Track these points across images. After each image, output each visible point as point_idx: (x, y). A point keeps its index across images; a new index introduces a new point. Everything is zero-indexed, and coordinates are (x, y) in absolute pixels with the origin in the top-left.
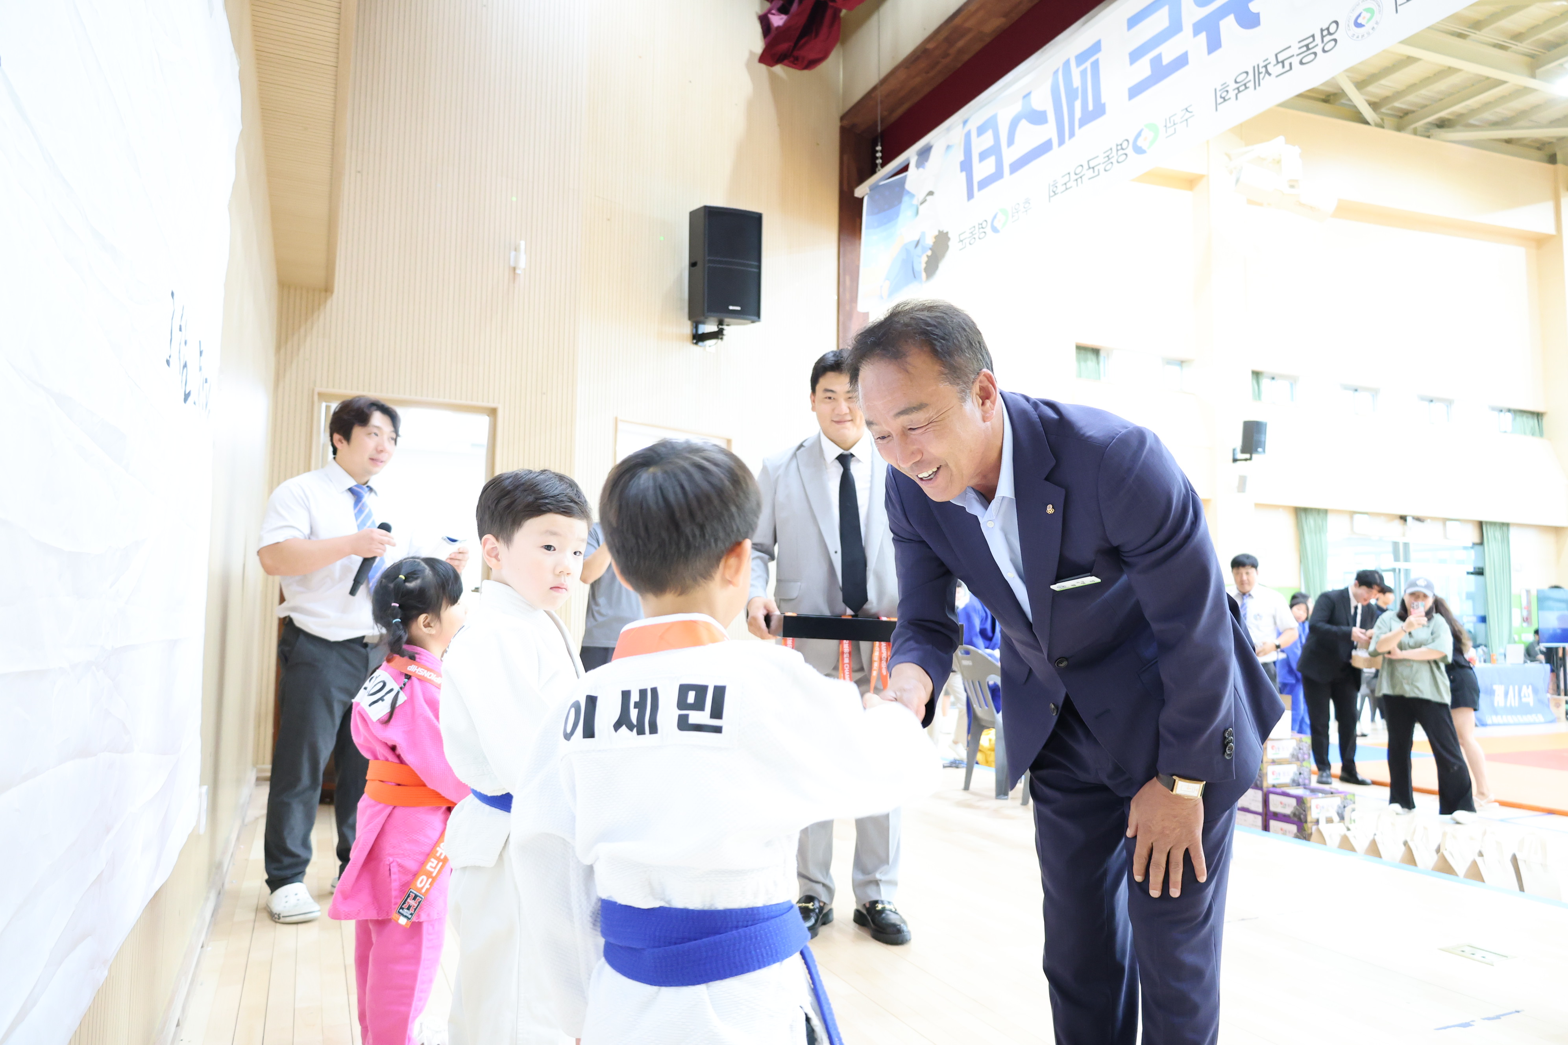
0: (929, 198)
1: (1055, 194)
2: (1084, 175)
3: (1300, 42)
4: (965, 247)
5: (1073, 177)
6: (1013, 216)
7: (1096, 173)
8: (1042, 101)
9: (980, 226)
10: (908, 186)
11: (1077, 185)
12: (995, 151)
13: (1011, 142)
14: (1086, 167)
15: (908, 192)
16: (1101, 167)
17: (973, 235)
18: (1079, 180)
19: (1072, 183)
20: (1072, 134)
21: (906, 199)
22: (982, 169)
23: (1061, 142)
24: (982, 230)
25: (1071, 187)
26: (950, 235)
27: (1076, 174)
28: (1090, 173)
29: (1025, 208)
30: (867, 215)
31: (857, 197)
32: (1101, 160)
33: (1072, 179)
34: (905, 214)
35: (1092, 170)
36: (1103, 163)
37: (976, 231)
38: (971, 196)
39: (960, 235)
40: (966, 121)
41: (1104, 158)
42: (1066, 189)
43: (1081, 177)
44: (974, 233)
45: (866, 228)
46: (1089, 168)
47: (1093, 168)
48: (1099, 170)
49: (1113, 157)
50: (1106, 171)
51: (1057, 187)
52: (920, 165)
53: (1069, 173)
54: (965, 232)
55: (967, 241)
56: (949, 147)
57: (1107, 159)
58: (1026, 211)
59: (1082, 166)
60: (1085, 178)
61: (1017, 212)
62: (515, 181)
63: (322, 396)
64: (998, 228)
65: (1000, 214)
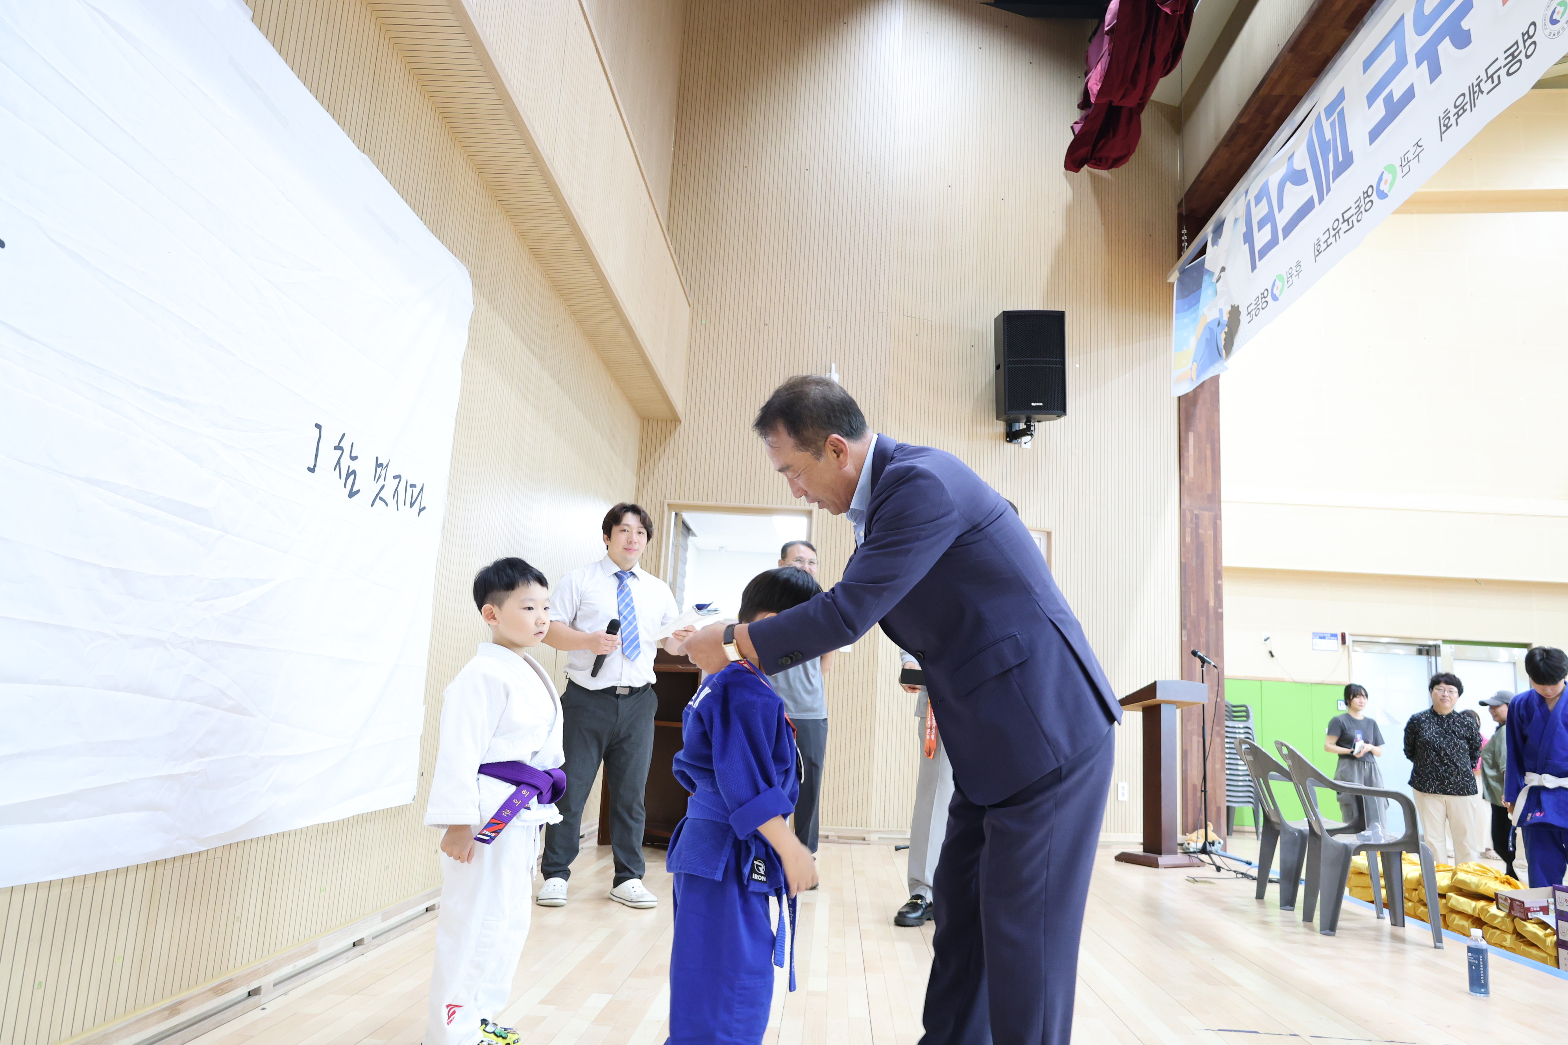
0: (1222, 274)
1: (1320, 253)
2: (1340, 229)
3: (1505, 52)
4: (1252, 320)
5: (1332, 233)
6: (1288, 282)
7: (1351, 225)
8: (1302, 162)
9: (1262, 296)
10: (1207, 266)
11: (1336, 241)
12: (1269, 219)
13: (1281, 207)
14: (1341, 220)
15: (1208, 271)
16: (1354, 218)
17: (1258, 306)
18: (1337, 235)
19: (1332, 240)
20: (1329, 190)
21: (1206, 278)
22: (1262, 237)
23: (1321, 200)
24: (1264, 300)
25: (1331, 243)
26: (1240, 309)
27: (1334, 229)
28: (1345, 226)
29: (1297, 271)
30: (1177, 299)
31: (1170, 283)
32: (1353, 211)
33: (1331, 235)
34: (1206, 292)
35: (1346, 222)
36: (1355, 214)
37: (1260, 302)
38: (1254, 267)
39: (1248, 308)
40: (1247, 192)
41: (1356, 208)
42: (1328, 246)
43: (1338, 232)
44: (1258, 303)
45: (1176, 313)
46: (1344, 221)
47: (1348, 220)
48: (1352, 221)
49: (1362, 206)
50: (1358, 221)
51: (1320, 245)
52: (1215, 242)
53: (1328, 230)
54: (1251, 304)
55: (1253, 312)
56: (1236, 220)
57: (1358, 208)
58: (1298, 274)
59: (1338, 220)
60: (1341, 232)
61: (1291, 276)
62: (830, 312)
63: (671, 507)
64: (1277, 295)
65: (1277, 281)
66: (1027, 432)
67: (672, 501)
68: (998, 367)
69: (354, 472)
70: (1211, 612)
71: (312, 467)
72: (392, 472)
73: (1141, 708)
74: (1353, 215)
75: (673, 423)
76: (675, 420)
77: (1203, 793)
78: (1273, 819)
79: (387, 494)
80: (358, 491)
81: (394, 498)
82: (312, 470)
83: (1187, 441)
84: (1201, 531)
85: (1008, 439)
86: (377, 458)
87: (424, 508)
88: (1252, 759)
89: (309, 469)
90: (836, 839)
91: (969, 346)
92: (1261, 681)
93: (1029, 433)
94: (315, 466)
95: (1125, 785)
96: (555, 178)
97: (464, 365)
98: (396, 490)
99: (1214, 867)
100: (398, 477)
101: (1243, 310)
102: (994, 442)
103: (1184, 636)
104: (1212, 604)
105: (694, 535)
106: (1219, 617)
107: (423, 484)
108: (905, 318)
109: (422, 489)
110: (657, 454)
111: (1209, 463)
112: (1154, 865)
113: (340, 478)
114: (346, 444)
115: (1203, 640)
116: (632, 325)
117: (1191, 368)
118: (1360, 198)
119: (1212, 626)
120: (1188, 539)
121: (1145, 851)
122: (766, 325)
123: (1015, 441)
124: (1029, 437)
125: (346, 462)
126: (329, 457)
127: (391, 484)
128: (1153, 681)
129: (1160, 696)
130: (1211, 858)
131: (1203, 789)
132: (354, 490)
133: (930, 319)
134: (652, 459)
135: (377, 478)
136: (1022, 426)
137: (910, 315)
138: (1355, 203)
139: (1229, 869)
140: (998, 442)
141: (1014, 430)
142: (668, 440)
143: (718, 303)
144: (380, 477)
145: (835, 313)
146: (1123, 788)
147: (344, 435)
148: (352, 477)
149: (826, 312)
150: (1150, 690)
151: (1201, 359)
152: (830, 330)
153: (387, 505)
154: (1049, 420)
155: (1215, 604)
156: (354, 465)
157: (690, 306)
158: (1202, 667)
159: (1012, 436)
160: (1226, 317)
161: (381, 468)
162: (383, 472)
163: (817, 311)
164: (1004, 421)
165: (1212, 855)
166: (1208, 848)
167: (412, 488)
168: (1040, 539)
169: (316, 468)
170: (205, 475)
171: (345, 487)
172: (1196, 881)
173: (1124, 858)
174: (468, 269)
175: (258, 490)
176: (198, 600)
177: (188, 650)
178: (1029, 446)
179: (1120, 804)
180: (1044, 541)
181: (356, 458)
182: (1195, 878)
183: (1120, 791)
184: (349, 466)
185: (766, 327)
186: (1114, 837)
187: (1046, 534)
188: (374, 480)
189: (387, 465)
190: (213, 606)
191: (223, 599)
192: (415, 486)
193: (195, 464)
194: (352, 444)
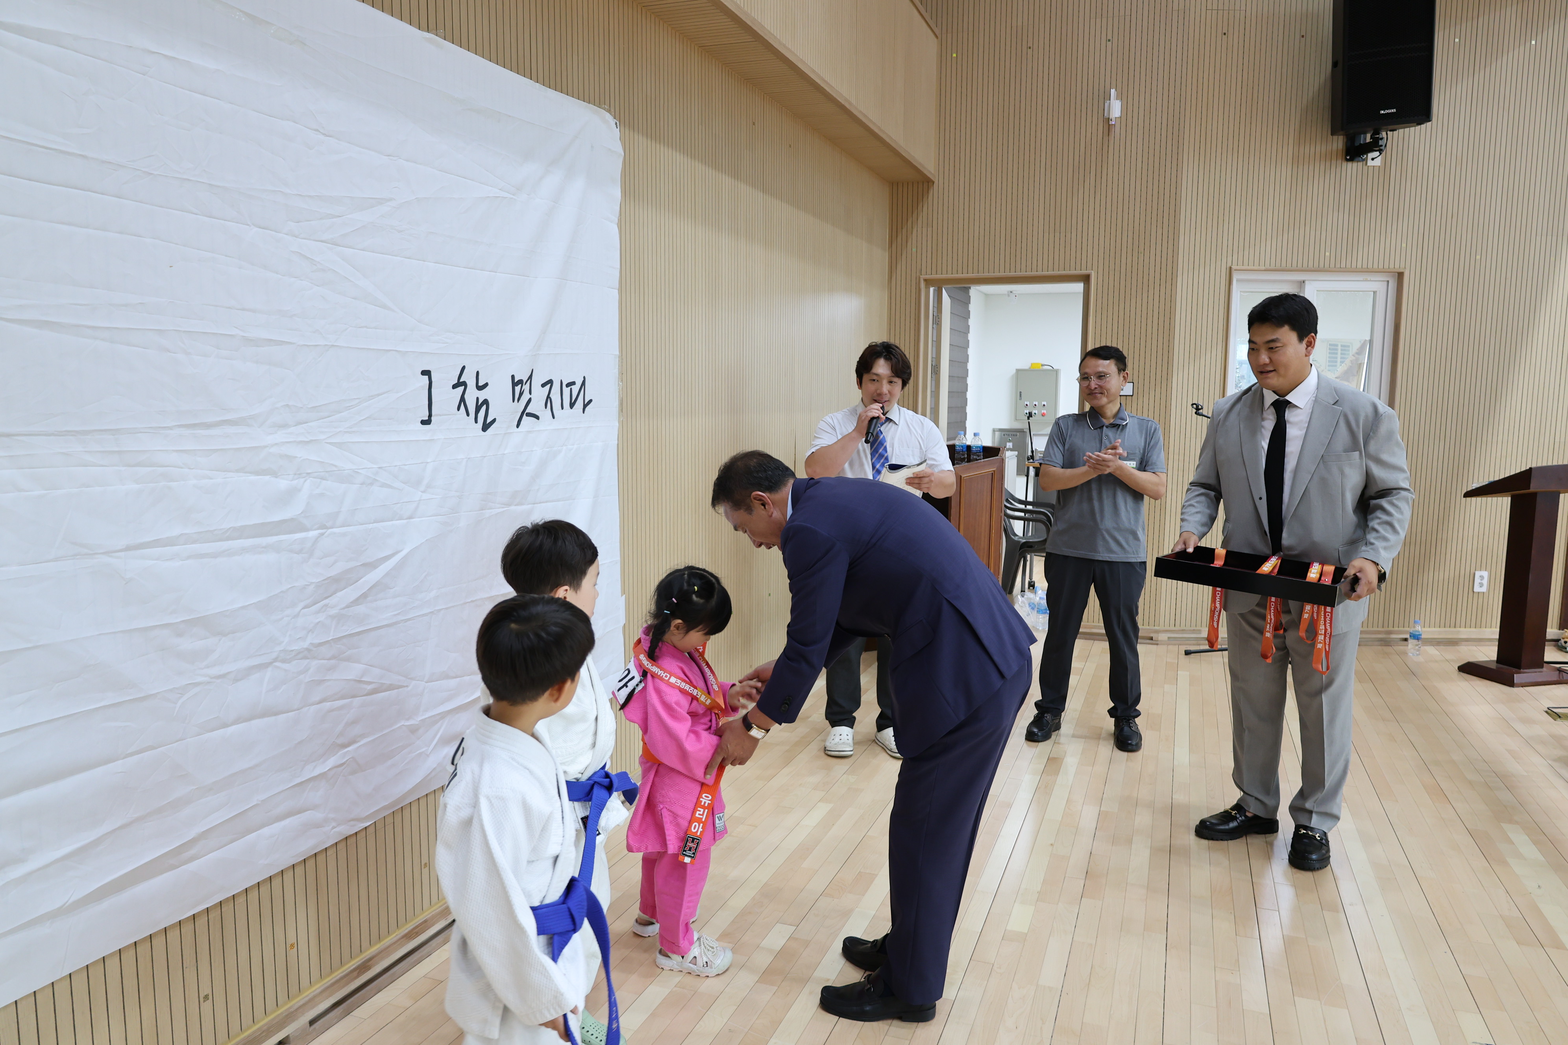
62: (1110, 19)
63: (929, 282)
66: (1375, 145)
67: (928, 277)
68: (1335, 64)
69: (486, 402)
71: (427, 418)
72: (537, 381)
73: (1510, 495)
75: (925, 185)
76: (924, 183)
79: (536, 407)
80: (494, 421)
81: (546, 408)
82: (427, 422)
85: (1348, 158)
86: (513, 377)
87: (590, 401)
89: (424, 422)
91: (1298, 36)
93: (1376, 149)
94: (430, 416)
95: (1485, 574)
98: (548, 397)
100: (550, 382)
102: (1328, 164)
107: (584, 377)
108: (1209, 12)
109: (583, 383)
110: (909, 223)
113: (468, 415)
114: (469, 377)
121: (1499, 660)
122: (1030, 48)
123: (1357, 159)
124: (1377, 153)
125: (472, 395)
126: (446, 398)
127: (539, 394)
128: (1528, 468)
129: (1535, 486)
132: (489, 420)
133: (1243, 8)
134: (904, 230)
135: (517, 398)
136: (1368, 140)
137: (1215, 7)
140: (1334, 162)
141: (1357, 144)
142: (920, 206)
143: (971, 29)
144: (521, 394)
145: (1116, 20)
146: (1482, 577)
147: (464, 368)
148: (484, 407)
149: (1104, 20)
150: (1523, 478)
152: (1109, 44)
153: (537, 417)
154: (1405, 128)
156: (483, 395)
157: (937, 37)
159: (1355, 152)
161: (520, 385)
162: (526, 387)
163: (1093, 21)
164: (1343, 135)
167: (569, 388)
168: (1388, 281)
169: (432, 418)
170: (283, 484)
171: (476, 422)
172: (1559, 716)
173: (1470, 669)
174: (609, 111)
175: (359, 471)
176: (304, 608)
177: (305, 658)
178: (1378, 162)
179: (1476, 596)
180: (1393, 285)
181: (486, 385)
182: (1555, 710)
183: (1477, 580)
184: (478, 399)
185: (1030, 51)
186: (1464, 633)
187: (1397, 274)
188: (513, 401)
189: (530, 377)
190: (326, 605)
191: (339, 594)
192: (573, 383)
193: (267, 478)
194: (478, 373)
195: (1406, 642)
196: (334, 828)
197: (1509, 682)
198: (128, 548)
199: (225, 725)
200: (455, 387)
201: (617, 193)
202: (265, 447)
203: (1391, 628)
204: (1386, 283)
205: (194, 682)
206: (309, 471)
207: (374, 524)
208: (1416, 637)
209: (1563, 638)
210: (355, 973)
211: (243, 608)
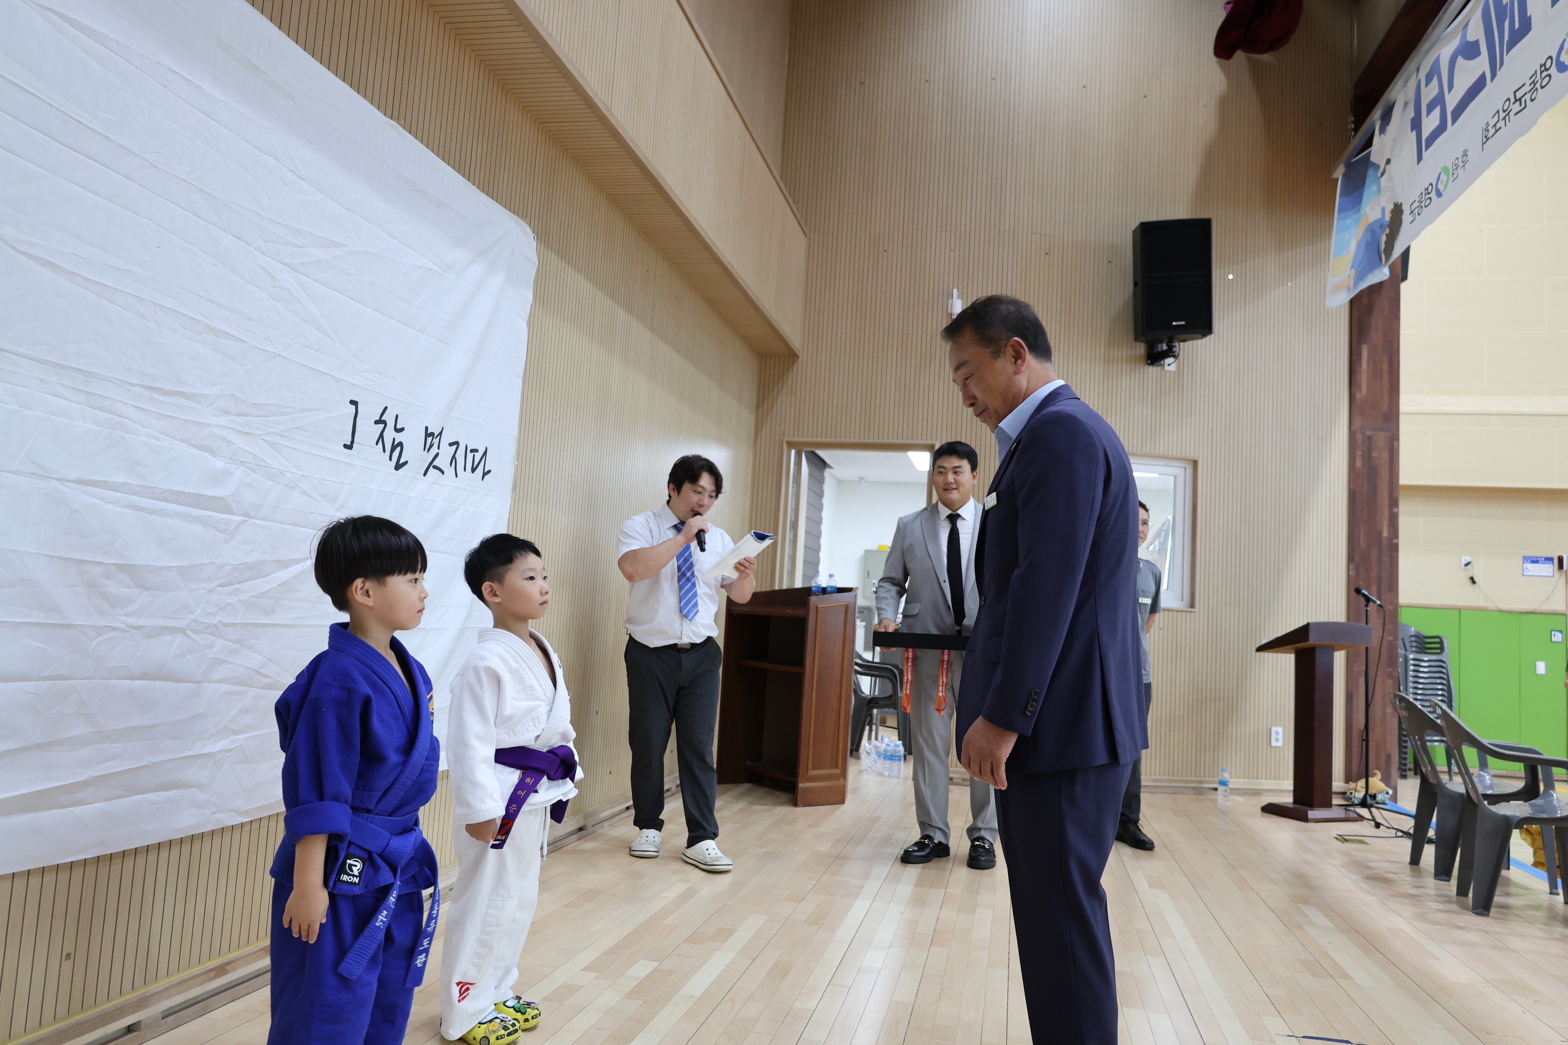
0: (1388, 166)
1: (1487, 139)
2: (1511, 110)
4: (1414, 219)
5: (1502, 115)
6: (1453, 174)
7: (1523, 105)
8: (1476, 32)
9: (1426, 192)
10: (1373, 158)
11: (1505, 125)
12: (1439, 101)
13: (1451, 87)
14: (1513, 100)
15: (1373, 164)
16: (1528, 97)
17: (1421, 203)
18: (1507, 118)
19: (1501, 124)
20: (1502, 64)
21: (1371, 172)
22: (1430, 123)
23: (1494, 75)
24: (1428, 196)
25: (1500, 128)
26: (1403, 208)
27: (1504, 111)
28: (1516, 107)
29: (1463, 162)
30: (1340, 197)
31: (1334, 179)
32: (1527, 88)
33: (1501, 118)
34: (1370, 189)
35: (1518, 102)
36: (1529, 92)
37: (1423, 198)
38: (1420, 158)
39: (1411, 205)
40: (1418, 70)
41: (1530, 84)
42: (1496, 131)
43: (1508, 114)
44: (1421, 200)
45: (1339, 212)
46: (1516, 101)
47: (1520, 100)
48: (1525, 101)
49: (1537, 81)
50: (1532, 100)
51: (1488, 130)
52: (1382, 131)
53: (1498, 112)
54: (1415, 201)
55: (1416, 211)
56: (1406, 103)
57: (1532, 85)
58: (1464, 165)
59: (1509, 99)
60: (1512, 114)
61: (1457, 168)
62: (953, 234)
63: (790, 445)
64: (1441, 191)
65: (1442, 173)
66: (1169, 353)
67: (790, 439)
68: (1135, 284)
69: (401, 444)
70: (1385, 543)
71: (349, 444)
72: (446, 439)
73: (1294, 651)
74: (1526, 93)
75: (791, 360)
76: (790, 356)
77: (1364, 743)
78: (1432, 780)
79: (443, 461)
80: (406, 463)
81: (451, 466)
82: (349, 447)
83: (1360, 355)
84: (1374, 454)
85: (1149, 362)
86: (427, 428)
87: (489, 471)
88: (1407, 715)
89: (345, 446)
90: (961, 781)
91: (1106, 262)
92: (1459, 610)
93: (1171, 354)
94: (352, 442)
95: (1280, 730)
96: (613, 122)
97: (531, 323)
98: (454, 456)
99: (1373, 823)
100: (457, 443)
101: (1406, 209)
102: (1133, 366)
103: (1352, 570)
104: (1385, 534)
105: (830, 467)
106: (1394, 549)
107: (486, 448)
108: (1034, 235)
109: (485, 453)
110: (775, 391)
111: (1386, 379)
112: (1304, 818)
113: (384, 451)
114: (389, 418)
115: (1374, 574)
116: (727, 264)
117: (1349, 276)
118: (1536, 72)
119: (1386, 559)
120: (1359, 464)
121: (1295, 802)
122: (885, 251)
123: (1156, 364)
124: (1172, 359)
125: (390, 435)
126: (368, 430)
127: (446, 452)
128: (1305, 623)
129: (1313, 639)
130: (1371, 813)
131: (1364, 738)
132: (402, 461)
133: (1061, 235)
134: (770, 397)
135: (428, 448)
136: (1165, 347)
137: (1039, 232)
138: (1530, 78)
139: (1390, 826)
140: (1138, 365)
141: (1155, 351)
142: (785, 377)
143: (835, 231)
144: (431, 446)
145: (958, 235)
146: (1277, 733)
147: (386, 408)
148: (399, 449)
149: (948, 234)
150: (1303, 632)
151: (1359, 266)
152: (952, 253)
153: (443, 472)
154: (1193, 339)
155: (1389, 533)
156: (399, 437)
157: (806, 236)
158: (1367, 606)
159: (1154, 358)
160: (1388, 218)
161: (432, 437)
162: (436, 441)
163: (939, 234)
164: (1145, 343)
165: (1373, 810)
166: (1369, 801)
167: (473, 454)
168: (1185, 468)
169: (354, 445)
170: (219, 464)
171: (390, 460)
172: (1346, 840)
173: (1271, 809)
174: (530, 225)
175: (284, 472)
176: (220, 585)
177: (213, 634)
178: (1173, 368)
179: (1273, 749)
180: (1189, 470)
181: (402, 429)
182: (1345, 837)
183: (1274, 736)
184: (394, 439)
185: (885, 254)
186: (1266, 784)
187: (1192, 462)
188: (424, 450)
189: (440, 434)
190: (238, 589)
191: (251, 582)
192: (476, 451)
193: (206, 454)
194: (397, 416)
195: (1215, 792)
196: (214, 813)
197: (1303, 818)
198: (79, 481)
199: (132, 678)
200: (376, 422)
201: (530, 295)
202: (210, 425)
203: (1202, 779)
204: (1183, 469)
205: (112, 625)
206: (242, 460)
207: (291, 526)
208: (1223, 783)
209: (1349, 790)
210: (212, 974)
211: (167, 568)
